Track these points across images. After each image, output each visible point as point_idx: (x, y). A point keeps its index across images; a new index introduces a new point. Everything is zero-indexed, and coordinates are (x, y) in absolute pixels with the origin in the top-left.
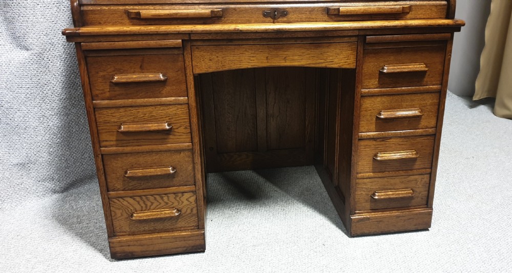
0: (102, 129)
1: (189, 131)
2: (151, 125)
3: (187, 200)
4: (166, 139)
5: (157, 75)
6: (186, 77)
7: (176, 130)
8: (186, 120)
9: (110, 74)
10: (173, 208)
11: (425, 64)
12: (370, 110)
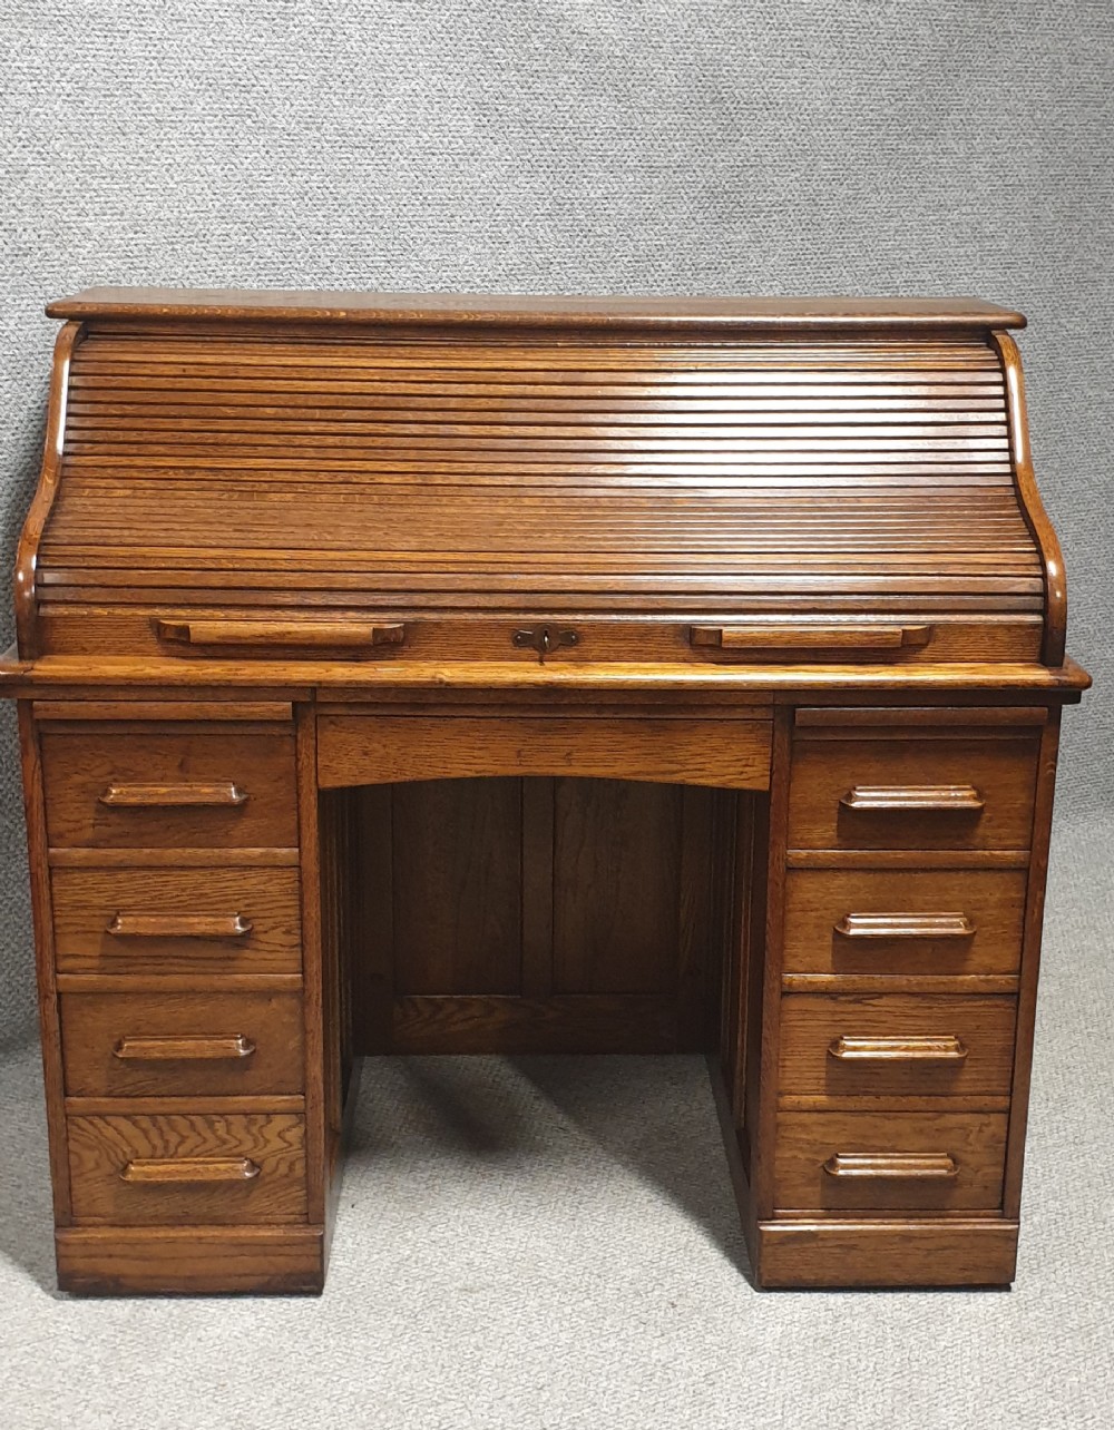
0: (67, 924)
1: (296, 940)
2: (196, 920)
3: (280, 1135)
4: (233, 959)
5: (223, 790)
6: (299, 795)
7: (262, 937)
8: (290, 911)
9: (101, 780)
10: (240, 1155)
11: (974, 788)
12: (817, 910)
